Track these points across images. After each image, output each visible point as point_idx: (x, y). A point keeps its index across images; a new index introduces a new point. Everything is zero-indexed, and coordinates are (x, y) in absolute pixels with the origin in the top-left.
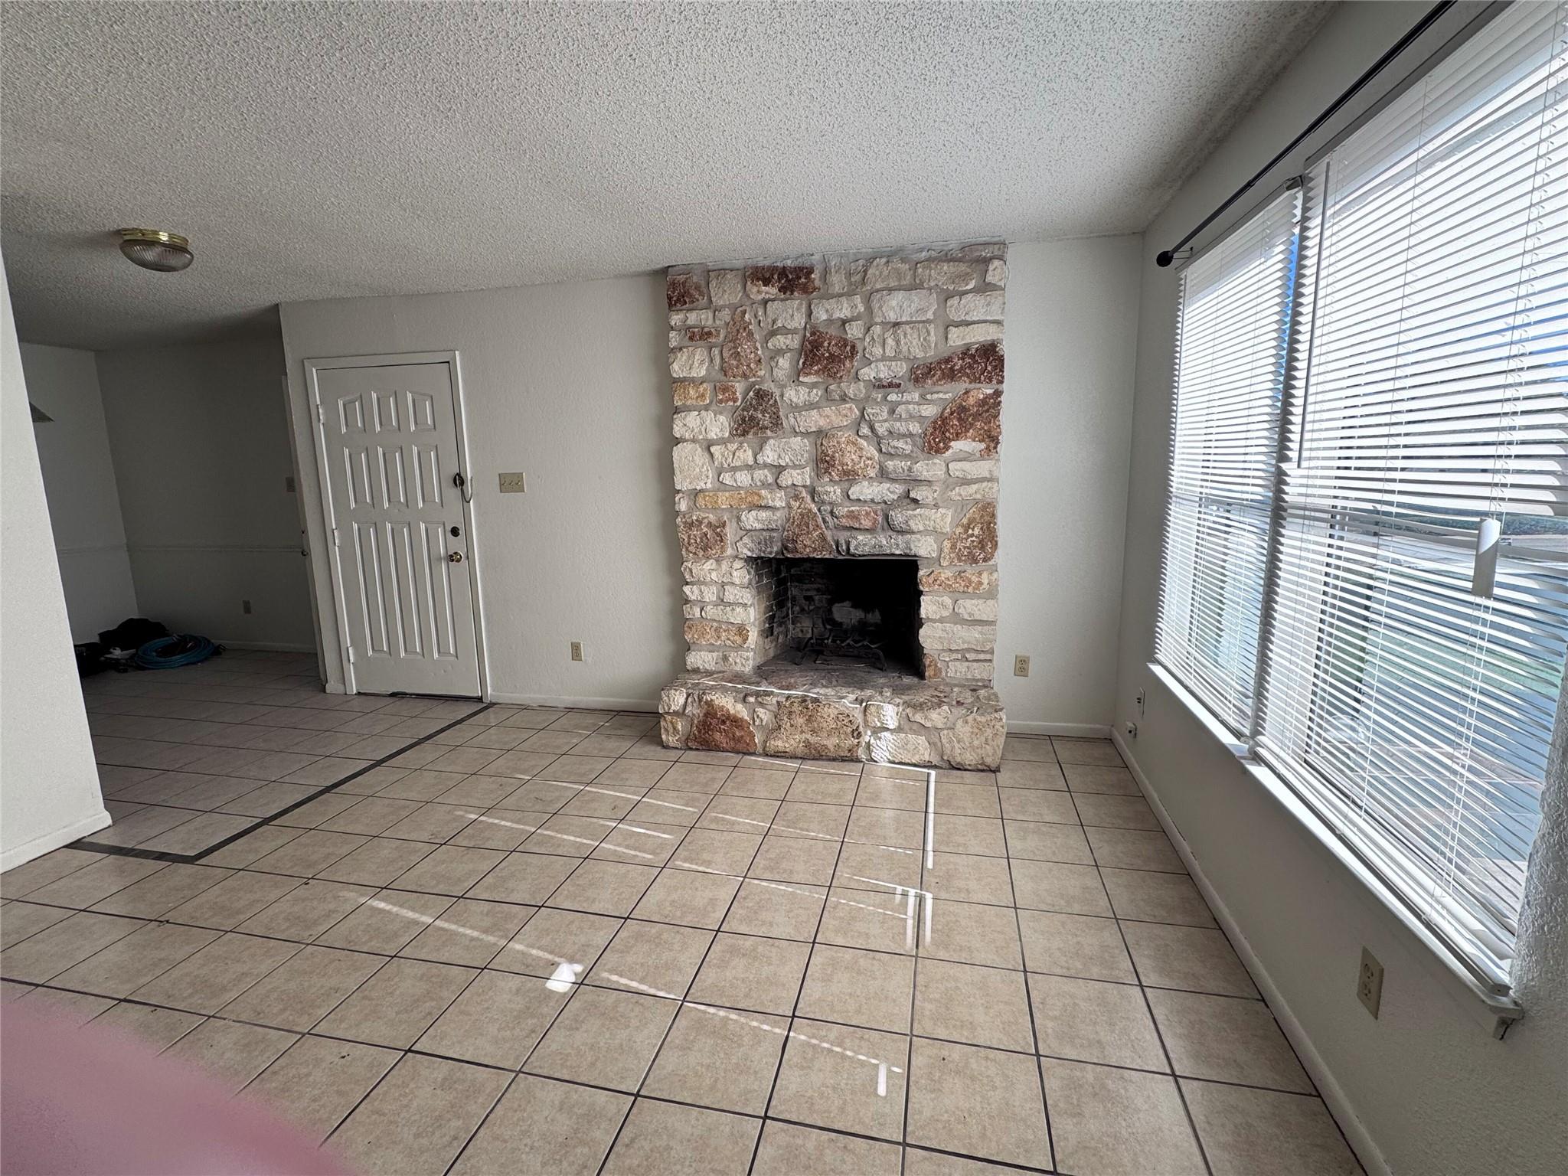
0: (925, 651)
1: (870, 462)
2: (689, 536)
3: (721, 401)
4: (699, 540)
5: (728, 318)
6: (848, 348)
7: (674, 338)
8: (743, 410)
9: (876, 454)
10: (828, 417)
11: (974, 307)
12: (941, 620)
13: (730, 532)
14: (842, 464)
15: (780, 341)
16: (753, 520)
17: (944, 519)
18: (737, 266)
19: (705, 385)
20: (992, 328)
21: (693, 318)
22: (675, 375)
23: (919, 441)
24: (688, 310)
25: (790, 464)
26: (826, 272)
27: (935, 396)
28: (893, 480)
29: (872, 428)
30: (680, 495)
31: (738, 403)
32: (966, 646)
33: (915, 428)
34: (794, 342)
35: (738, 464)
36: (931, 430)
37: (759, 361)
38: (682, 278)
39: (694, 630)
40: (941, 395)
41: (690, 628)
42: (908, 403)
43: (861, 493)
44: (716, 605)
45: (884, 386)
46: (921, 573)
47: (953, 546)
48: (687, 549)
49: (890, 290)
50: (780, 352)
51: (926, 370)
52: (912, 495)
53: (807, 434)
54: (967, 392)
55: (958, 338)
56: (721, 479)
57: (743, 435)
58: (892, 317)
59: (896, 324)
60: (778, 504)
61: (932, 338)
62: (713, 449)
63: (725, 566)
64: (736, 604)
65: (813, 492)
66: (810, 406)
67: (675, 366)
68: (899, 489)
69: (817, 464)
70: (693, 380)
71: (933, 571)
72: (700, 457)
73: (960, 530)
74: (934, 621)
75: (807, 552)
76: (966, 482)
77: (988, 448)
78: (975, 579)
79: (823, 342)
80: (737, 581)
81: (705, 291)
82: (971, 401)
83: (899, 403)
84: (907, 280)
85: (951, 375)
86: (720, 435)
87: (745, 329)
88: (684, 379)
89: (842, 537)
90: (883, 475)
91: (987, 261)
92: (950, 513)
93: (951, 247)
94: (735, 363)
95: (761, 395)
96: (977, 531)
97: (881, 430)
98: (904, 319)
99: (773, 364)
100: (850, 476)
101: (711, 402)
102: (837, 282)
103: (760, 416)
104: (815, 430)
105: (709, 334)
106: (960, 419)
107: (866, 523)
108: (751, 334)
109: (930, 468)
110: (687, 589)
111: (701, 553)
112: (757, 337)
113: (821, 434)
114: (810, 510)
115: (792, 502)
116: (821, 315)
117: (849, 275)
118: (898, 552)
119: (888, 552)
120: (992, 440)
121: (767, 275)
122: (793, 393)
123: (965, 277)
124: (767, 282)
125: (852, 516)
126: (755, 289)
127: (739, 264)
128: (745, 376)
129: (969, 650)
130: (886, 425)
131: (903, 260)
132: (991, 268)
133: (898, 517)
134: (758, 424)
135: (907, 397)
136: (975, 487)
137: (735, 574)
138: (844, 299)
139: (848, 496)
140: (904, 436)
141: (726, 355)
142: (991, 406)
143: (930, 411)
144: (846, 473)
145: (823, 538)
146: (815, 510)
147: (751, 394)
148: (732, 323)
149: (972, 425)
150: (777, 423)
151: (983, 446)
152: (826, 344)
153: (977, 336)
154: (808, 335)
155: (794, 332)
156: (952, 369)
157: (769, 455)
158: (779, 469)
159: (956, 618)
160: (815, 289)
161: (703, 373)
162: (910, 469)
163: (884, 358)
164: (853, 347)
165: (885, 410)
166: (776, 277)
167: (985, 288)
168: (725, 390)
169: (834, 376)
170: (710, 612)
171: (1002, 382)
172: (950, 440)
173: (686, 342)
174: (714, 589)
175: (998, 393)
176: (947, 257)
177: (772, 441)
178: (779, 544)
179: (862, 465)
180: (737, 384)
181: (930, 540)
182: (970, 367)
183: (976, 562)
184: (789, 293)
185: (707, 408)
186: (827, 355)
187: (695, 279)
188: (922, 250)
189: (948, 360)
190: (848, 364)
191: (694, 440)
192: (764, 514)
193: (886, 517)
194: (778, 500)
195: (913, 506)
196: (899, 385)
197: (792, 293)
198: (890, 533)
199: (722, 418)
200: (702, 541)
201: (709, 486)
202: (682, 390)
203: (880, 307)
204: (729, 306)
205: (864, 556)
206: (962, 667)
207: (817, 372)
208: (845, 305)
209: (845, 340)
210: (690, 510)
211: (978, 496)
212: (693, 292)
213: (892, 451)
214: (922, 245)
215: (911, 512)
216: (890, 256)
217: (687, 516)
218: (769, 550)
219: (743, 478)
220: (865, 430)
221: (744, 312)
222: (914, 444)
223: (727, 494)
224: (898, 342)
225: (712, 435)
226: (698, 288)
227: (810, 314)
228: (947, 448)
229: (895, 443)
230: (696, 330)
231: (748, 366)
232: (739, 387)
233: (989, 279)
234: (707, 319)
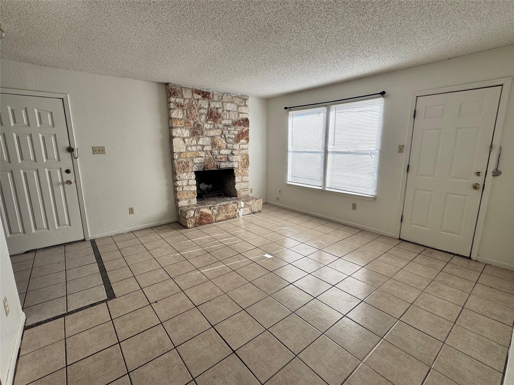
0: (237, 190)
1: (224, 144)
2: (179, 166)
3: (187, 126)
4: (182, 167)
5: (188, 102)
6: (219, 115)
7: (172, 106)
8: (193, 129)
9: (225, 143)
10: (215, 133)
11: (243, 109)
12: (240, 182)
13: (190, 164)
14: (218, 145)
15: (202, 111)
16: (197, 160)
17: (239, 158)
18: (190, 88)
19: (182, 121)
20: (247, 115)
21: (178, 100)
22: (172, 117)
23: (234, 140)
24: (176, 98)
25: (206, 145)
26: (213, 95)
27: (237, 129)
28: (229, 149)
29: (225, 136)
30: (175, 154)
31: (192, 127)
32: (244, 187)
33: (234, 137)
34: (206, 112)
35: (193, 144)
36: (237, 137)
37: (197, 115)
38: (174, 87)
39: (180, 194)
40: (238, 129)
41: (179, 194)
42: (232, 130)
43: (223, 152)
44: (186, 186)
45: (227, 126)
46: (235, 171)
47: (241, 165)
48: (178, 170)
49: (228, 102)
50: (202, 114)
51: (235, 123)
52: (233, 153)
53: (209, 137)
54: (243, 129)
55: (241, 116)
56: (187, 149)
57: (193, 136)
58: (228, 109)
59: (229, 111)
60: (203, 156)
61: (236, 115)
62: (186, 140)
63: (189, 174)
64: (192, 185)
65: (211, 152)
66: (210, 129)
67: (173, 114)
68: (230, 151)
69: (212, 145)
70: (178, 119)
71: (237, 171)
72: (181, 142)
73: (242, 161)
74: (238, 183)
75: (210, 169)
76: (243, 149)
77: (247, 142)
78: (246, 172)
79: (213, 113)
80: (192, 178)
81: (181, 93)
82: (244, 131)
83: (230, 130)
84: (231, 101)
85: (240, 125)
86: (187, 136)
87: (193, 106)
88: (175, 118)
89: (218, 164)
90: (227, 148)
91: (246, 100)
92: (240, 157)
93: (239, 95)
94: (191, 115)
95: (199, 125)
96: (246, 161)
97: (227, 136)
98: (230, 110)
99: (201, 117)
100: (220, 148)
101: (184, 126)
102: (216, 98)
103: (198, 131)
104: (212, 136)
105: (183, 106)
106: (242, 135)
107: (224, 160)
108: (194, 108)
109: (236, 146)
110: (178, 182)
111: (183, 171)
112: (196, 108)
113: (213, 137)
114: (211, 157)
115: (206, 155)
116: (212, 106)
117: (218, 97)
118: (231, 167)
119: (228, 167)
120: (248, 140)
121: (199, 92)
122: (206, 125)
123: (241, 102)
124: (199, 94)
125: (221, 158)
126: (196, 96)
127: (191, 87)
128: (193, 119)
129: (245, 188)
130: (228, 135)
131: (230, 96)
132: (247, 101)
133: (230, 158)
134: (198, 133)
135: (232, 129)
136: (245, 151)
137: (192, 176)
138: (217, 102)
139: (219, 153)
140: (231, 138)
141: (188, 113)
142: (247, 132)
143: (236, 133)
144: (219, 147)
145: (214, 164)
146: (212, 157)
147: (196, 125)
148: (189, 104)
149: (244, 136)
150: (202, 133)
151: (246, 141)
152: (214, 113)
153: (244, 116)
154: (209, 110)
155: (205, 109)
156: (240, 123)
157: (201, 142)
158: (203, 146)
159: (242, 181)
160: (210, 98)
161: (181, 117)
162: (233, 146)
163: (226, 119)
164: (220, 115)
165: (227, 131)
166: (201, 93)
167: (246, 106)
168: (188, 123)
169: (215, 122)
170: (185, 188)
171: (249, 127)
172: (240, 140)
173: (176, 107)
174: (186, 181)
175: (248, 130)
176: (238, 97)
177: (201, 138)
178: (203, 167)
179: (222, 145)
181: (237, 163)
182: (244, 123)
183: (246, 168)
184: (204, 98)
185: (183, 128)
186: (214, 116)
187: (178, 89)
188: (234, 94)
189: (240, 121)
190: (219, 119)
191: (179, 137)
192: (200, 159)
193: (228, 158)
194: (203, 154)
195: (232, 155)
196: (230, 126)
197: (205, 98)
198: (229, 162)
199: (187, 131)
200: (183, 167)
201: (184, 151)
202: (175, 122)
203: (226, 106)
204: (188, 98)
205: (223, 168)
206: (243, 192)
207: (212, 121)
208: (218, 104)
209: (218, 113)
210: (178, 158)
211: (245, 153)
212: (177, 92)
213: (229, 142)
214: (234, 93)
215: (233, 157)
216: (227, 94)
217: (178, 160)
218: (201, 169)
219: (194, 148)
220: (223, 136)
221: (193, 101)
222: (233, 140)
223: (190, 153)
224: (229, 115)
225: (185, 136)
226: (179, 92)
227: (209, 105)
228: (240, 141)
229: (229, 140)
230: (179, 104)
231: (194, 117)
232: (192, 122)
233: (246, 104)
234: (182, 101)
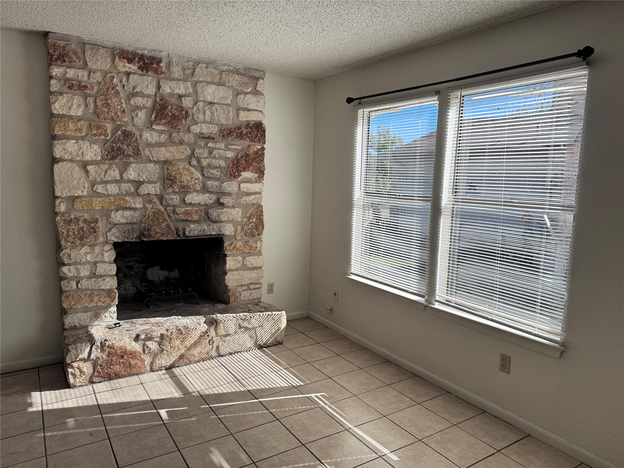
0: (229, 288)
1: (197, 181)
2: (68, 230)
3: (95, 135)
4: (76, 232)
5: (100, 79)
6: (184, 112)
7: (55, 85)
8: (113, 142)
9: (201, 178)
10: (172, 152)
11: (251, 101)
12: (237, 269)
13: (101, 226)
14: (181, 182)
15: (139, 101)
16: (118, 217)
17: (237, 214)
18: (108, 46)
19: (82, 122)
20: (260, 115)
21: (71, 73)
22: (55, 112)
23: (224, 171)
24: (67, 67)
25: (146, 180)
26: (169, 64)
27: (233, 147)
28: (210, 192)
29: (199, 161)
30: (60, 200)
31: (109, 138)
32: (250, 282)
33: (223, 163)
34: (149, 103)
35: (109, 179)
36: (231, 165)
37: (124, 111)
38: (62, 43)
39: (71, 298)
40: (236, 147)
41: (67, 297)
42: (218, 149)
43: (193, 199)
44: (89, 278)
45: (205, 138)
46: (226, 244)
47: (242, 228)
48: (66, 240)
49: (208, 83)
50: (138, 108)
51: (228, 132)
52: (221, 200)
53: (156, 162)
54: (249, 147)
55: (244, 117)
56: (94, 189)
57: (112, 159)
58: (209, 98)
59: (211, 103)
60: (138, 206)
61: (231, 115)
62: (89, 168)
63: (97, 249)
64: (105, 276)
65: (161, 198)
66: (160, 145)
67: (57, 105)
68: (214, 197)
69: (164, 182)
70: (71, 117)
71: (232, 243)
72: (77, 172)
73: (245, 220)
74: (233, 270)
75: (158, 237)
76: (249, 194)
77: (259, 177)
78: (254, 245)
79: (168, 106)
80: (107, 259)
81: (81, 56)
82: (251, 151)
83: (214, 149)
84: (216, 80)
85: (241, 136)
86: (94, 158)
87: (113, 88)
88: (63, 116)
89: (180, 226)
90: (205, 189)
91: (257, 79)
92: (240, 210)
93: (239, 67)
94: (106, 110)
95: (126, 134)
96: (254, 220)
97: (204, 163)
98: (215, 101)
99: (134, 115)
100: (185, 190)
101: (87, 135)
102: (176, 71)
103: (126, 148)
104: (163, 159)
105: (86, 87)
106: (246, 161)
107: (195, 217)
108: (117, 93)
109: (231, 186)
110: (65, 269)
111: (78, 242)
112: (122, 95)
113: (166, 162)
114: (160, 210)
115: (147, 205)
116: (166, 89)
117: (184, 69)
118: (214, 233)
119: (208, 233)
120: (261, 172)
121: (131, 57)
122: (148, 135)
123: (246, 85)
124: (130, 61)
125: (187, 213)
126: (121, 64)
127: (108, 44)
128: (112, 119)
129: (251, 284)
130: (208, 160)
131: (216, 68)
132: (259, 83)
133: (214, 213)
134: (124, 153)
135: (218, 145)
136: (253, 197)
137: (106, 254)
138: (181, 82)
139: (184, 201)
140: (216, 167)
141: (99, 103)
142: (260, 155)
143: (230, 154)
144: (183, 187)
145: (168, 226)
146: (163, 210)
147: (119, 132)
148: (103, 83)
149: (251, 164)
150: (137, 153)
151: (257, 175)
152: (170, 108)
153: (253, 117)
154: (158, 100)
155: (148, 96)
156: (241, 133)
157: (132, 173)
158: (138, 184)
159: (244, 268)
160: (162, 73)
161: (80, 113)
162: (220, 186)
163: (204, 122)
164: (187, 112)
165: (206, 151)
166: (137, 59)
167: (256, 93)
168: (98, 127)
169: (175, 128)
170: (84, 284)
171: (265, 143)
172: (241, 171)
173: (65, 89)
174: (88, 267)
175: (263, 149)
176: (236, 72)
177: (134, 165)
178: (138, 232)
179: (193, 183)
180: (108, 125)
181: (231, 225)
182: (250, 133)
183: (254, 236)
184: (145, 71)
185: (83, 138)
186: (170, 114)
187: (73, 46)
188: (225, 65)
189: (239, 128)
190: (183, 121)
191: (72, 161)
192: (127, 213)
193: (207, 213)
194: (138, 203)
195: (220, 207)
196: (214, 138)
197: (147, 71)
198: (209, 222)
199: (96, 147)
200: (79, 233)
201: (85, 193)
202: (62, 124)
203: (203, 92)
204: (101, 71)
205: (194, 236)
206: (247, 293)
207: (164, 124)
208: (182, 86)
209: (181, 107)
210: (68, 211)
211: (255, 202)
212: (71, 54)
213: (210, 176)
214: (225, 62)
215: (221, 210)
216: (208, 64)
217: (66, 215)
218: (131, 236)
219: (113, 189)
220: (194, 162)
221: (113, 77)
222: (222, 172)
223: (100, 199)
224: (212, 114)
225: (88, 158)
226: (75, 53)
227: (159, 87)
228: (239, 175)
229: (212, 171)
230: (74, 82)
231: (116, 113)
232: (109, 127)
233: (258, 88)
234: (83, 76)
